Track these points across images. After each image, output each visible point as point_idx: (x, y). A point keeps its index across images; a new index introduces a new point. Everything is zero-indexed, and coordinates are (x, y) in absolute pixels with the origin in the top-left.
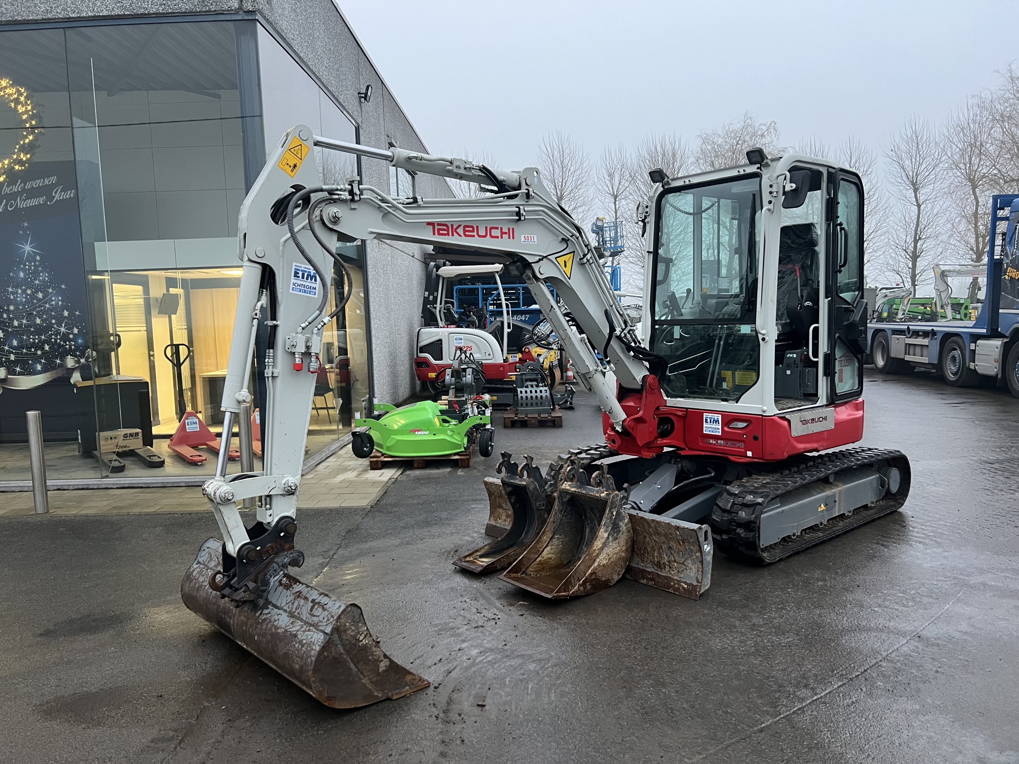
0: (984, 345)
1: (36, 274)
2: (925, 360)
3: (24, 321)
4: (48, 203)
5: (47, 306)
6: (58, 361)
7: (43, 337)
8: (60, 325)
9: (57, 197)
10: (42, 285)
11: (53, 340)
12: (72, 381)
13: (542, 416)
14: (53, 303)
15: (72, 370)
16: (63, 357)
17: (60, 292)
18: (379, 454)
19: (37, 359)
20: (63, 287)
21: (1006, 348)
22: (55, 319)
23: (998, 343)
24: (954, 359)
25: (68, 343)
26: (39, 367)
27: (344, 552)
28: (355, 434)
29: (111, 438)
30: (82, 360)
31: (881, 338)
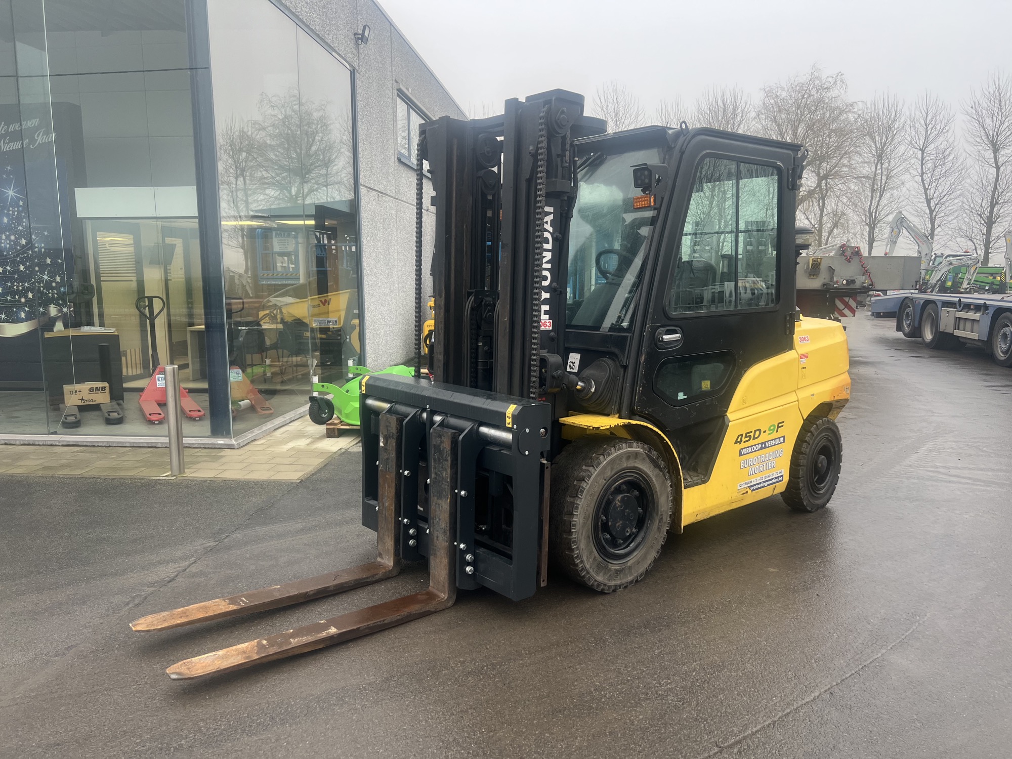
1: (19, 220)
2: (975, 336)
3: (8, 268)
4: (31, 147)
5: (30, 252)
6: (41, 310)
8: (42, 273)
9: (39, 140)
10: (25, 231)
11: (36, 288)
14: (36, 250)
15: (55, 319)
16: (46, 305)
18: (338, 422)
19: (21, 306)
20: (46, 233)
22: (38, 266)
24: (1005, 336)
25: (50, 291)
26: (23, 315)
27: (238, 535)
28: (312, 399)
29: (76, 392)
30: (65, 310)
31: (930, 310)
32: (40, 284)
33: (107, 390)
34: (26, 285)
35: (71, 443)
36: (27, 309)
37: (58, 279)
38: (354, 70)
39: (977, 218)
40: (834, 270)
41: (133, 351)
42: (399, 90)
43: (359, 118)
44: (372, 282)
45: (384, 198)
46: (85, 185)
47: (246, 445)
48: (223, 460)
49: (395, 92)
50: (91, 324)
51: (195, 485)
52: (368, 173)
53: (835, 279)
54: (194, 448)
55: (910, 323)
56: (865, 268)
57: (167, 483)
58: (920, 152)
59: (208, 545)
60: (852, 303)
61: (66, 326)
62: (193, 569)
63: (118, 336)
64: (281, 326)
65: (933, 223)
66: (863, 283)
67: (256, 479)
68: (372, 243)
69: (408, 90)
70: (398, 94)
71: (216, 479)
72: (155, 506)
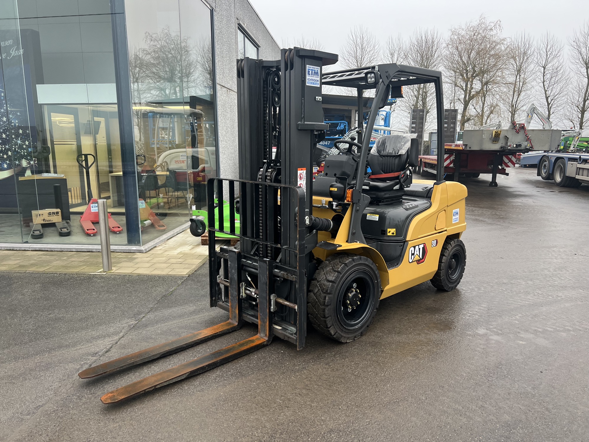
1: (1, 105)
4: (8, 58)
5: (9, 126)
6: (17, 162)
8: (17, 139)
9: (13, 54)
11: (13, 149)
14: (13, 124)
15: (26, 169)
16: (20, 160)
17: (17, 117)
19: (4, 160)
22: (14, 135)
25: (22, 151)
26: (5, 166)
27: (151, 316)
28: (192, 220)
29: (40, 215)
30: (32, 162)
31: (560, 163)
32: (16, 146)
33: (60, 213)
34: (7, 147)
35: (37, 249)
36: (8, 162)
37: (27, 143)
38: (212, 9)
39: (576, 108)
40: (508, 138)
41: (75, 188)
42: (239, 24)
43: (216, 40)
44: (224, 146)
45: (230, 93)
46: (42, 83)
47: (150, 250)
48: (136, 261)
49: (237, 25)
50: (48, 171)
51: (119, 279)
52: (221, 76)
53: (509, 144)
54: (117, 252)
55: (546, 171)
56: (527, 137)
57: (101, 277)
58: (543, 68)
59: (132, 323)
60: (514, 159)
61: (32, 173)
62: (122, 341)
63: (66, 179)
64: (168, 173)
65: (549, 112)
66: (526, 146)
67: (159, 274)
68: (224, 121)
69: (244, 24)
70: (238, 27)
71: (133, 274)
72: (94, 294)
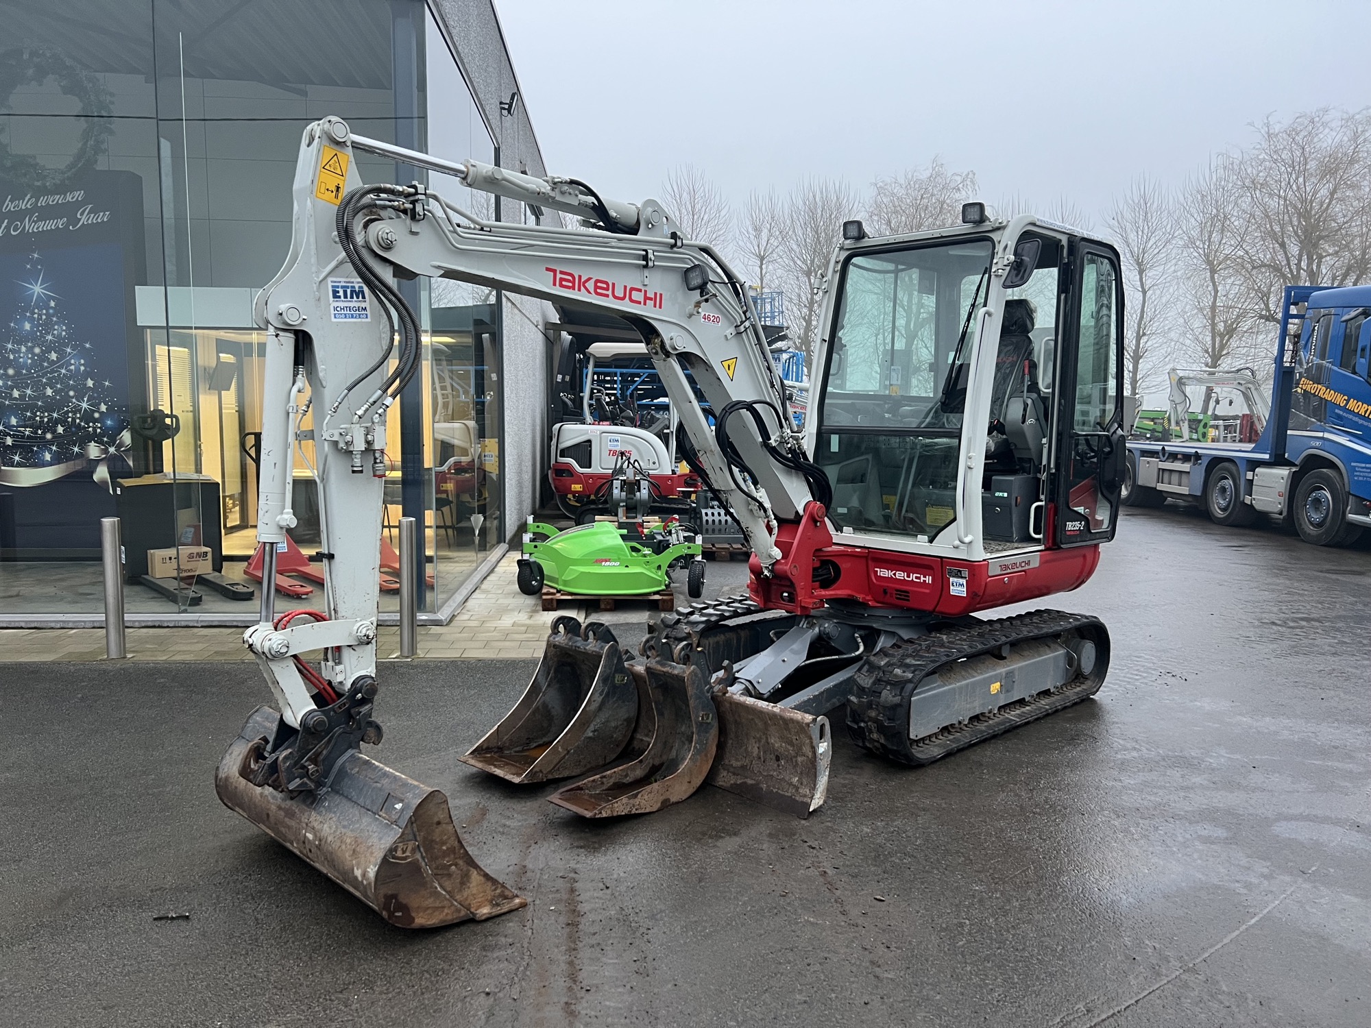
0: (1263, 475)
1: (48, 326)
2: (1184, 490)
3: (29, 392)
4: (71, 228)
5: (63, 371)
6: (76, 449)
7: (55, 415)
8: (80, 398)
9: (84, 220)
10: (56, 342)
11: (70, 420)
12: (96, 477)
13: (734, 546)
14: (72, 367)
15: (97, 462)
16: (83, 445)
17: (83, 353)
18: (555, 591)
19: (45, 445)
20: (88, 346)
21: (1295, 480)
22: (74, 391)
23: (1284, 472)
24: (1223, 490)
25: (91, 424)
26: (48, 457)
28: (521, 563)
29: (170, 558)
30: (112, 449)
32: (75, 413)
33: (210, 556)
35: (214, 624)
36: (54, 448)
37: (103, 408)
38: (499, 148)
46: (149, 282)
47: (450, 621)
57: (410, 666)
63: (214, 484)
67: (517, 658)
71: (467, 659)
